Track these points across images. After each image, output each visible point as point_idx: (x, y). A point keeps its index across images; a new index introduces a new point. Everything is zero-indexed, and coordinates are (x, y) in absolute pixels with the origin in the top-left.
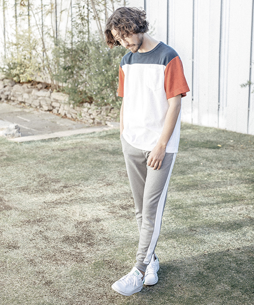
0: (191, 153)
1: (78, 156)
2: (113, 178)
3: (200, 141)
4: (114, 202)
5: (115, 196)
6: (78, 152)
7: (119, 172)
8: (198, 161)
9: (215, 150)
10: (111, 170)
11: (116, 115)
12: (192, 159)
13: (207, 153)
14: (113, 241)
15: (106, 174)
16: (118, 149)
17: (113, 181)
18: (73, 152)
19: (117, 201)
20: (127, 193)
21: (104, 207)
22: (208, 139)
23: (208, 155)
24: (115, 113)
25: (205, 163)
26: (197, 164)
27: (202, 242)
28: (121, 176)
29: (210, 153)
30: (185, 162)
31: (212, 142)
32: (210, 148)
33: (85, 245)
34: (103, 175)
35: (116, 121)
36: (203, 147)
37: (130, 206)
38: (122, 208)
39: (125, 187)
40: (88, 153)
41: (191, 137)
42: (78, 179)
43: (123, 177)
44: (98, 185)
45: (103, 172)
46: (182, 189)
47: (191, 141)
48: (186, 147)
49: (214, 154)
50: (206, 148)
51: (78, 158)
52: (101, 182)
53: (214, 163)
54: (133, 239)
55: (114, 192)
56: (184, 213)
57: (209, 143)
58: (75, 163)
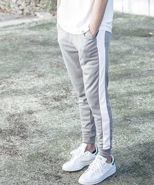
0: (123, 41)
1: (8, 47)
2: (44, 69)
3: (131, 29)
4: (47, 94)
5: (47, 87)
6: (8, 44)
7: (50, 63)
8: (130, 50)
9: (146, 38)
10: (43, 61)
11: (45, 5)
12: (125, 48)
13: (139, 41)
14: (46, 133)
15: (37, 66)
16: (49, 39)
17: (45, 72)
18: (3, 44)
19: (49, 93)
20: (59, 84)
21: (36, 99)
22: (140, 27)
23: (140, 44)
24: (44, 4)
25: (137, 52)
26: (129, 52)
27: (137, 131)
28: (52, 67)
29: (142, 41)
30: (117, 51)
31: (144, 30)
32: (142, 36)
33: (18, 137)
34: (34, 66)
35: (45, 11)
36: (134, 35)
37: (62, 97)
38: (55, 99)
39: (57, 78)
40: (18, 45)
41: (122, 26)
42: (9, 72)
43: (55, 68)
44: (29, 76)
45: (34, 64)
46: (115, 78)
47: (122, 30)
48: (117, 36)
49: (146, 42)
50: (138, 36)
51: (8, 50)
52: (32, 73)
53: (147, 51)
54: (66, 130)
55: (46, 83)
56: (118, 102)
57: (140, 32)
58: (5, 55)
